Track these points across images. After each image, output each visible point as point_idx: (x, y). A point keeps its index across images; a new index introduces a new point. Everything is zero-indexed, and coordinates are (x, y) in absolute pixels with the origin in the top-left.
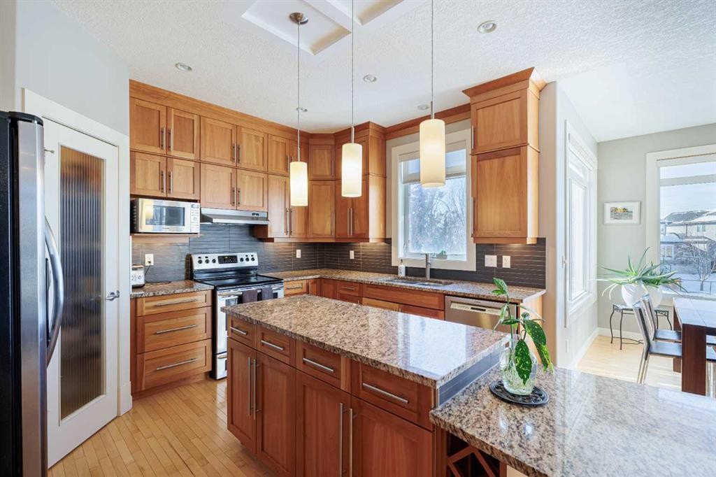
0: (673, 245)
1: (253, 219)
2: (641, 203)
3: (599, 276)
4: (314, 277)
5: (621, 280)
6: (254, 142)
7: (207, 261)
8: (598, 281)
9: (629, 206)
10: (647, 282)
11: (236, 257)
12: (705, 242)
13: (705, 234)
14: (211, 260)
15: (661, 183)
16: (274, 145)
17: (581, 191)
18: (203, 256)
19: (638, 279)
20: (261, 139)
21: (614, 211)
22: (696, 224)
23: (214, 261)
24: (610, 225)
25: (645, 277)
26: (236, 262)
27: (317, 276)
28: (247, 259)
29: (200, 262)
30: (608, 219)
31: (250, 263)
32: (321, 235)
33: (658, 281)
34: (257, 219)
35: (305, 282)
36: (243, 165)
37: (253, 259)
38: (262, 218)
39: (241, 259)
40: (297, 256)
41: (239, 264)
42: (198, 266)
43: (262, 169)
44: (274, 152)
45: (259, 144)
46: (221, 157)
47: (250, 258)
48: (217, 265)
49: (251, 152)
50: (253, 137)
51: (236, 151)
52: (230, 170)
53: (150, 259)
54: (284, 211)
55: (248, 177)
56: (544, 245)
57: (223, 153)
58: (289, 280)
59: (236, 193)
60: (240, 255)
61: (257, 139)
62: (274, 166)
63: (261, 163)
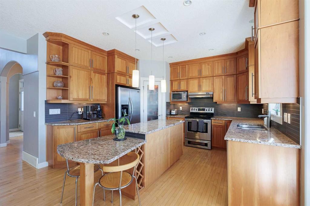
1: (207, 95)
4: (229, 119)
6: (207, 66)
11: (205, 109)
14: (195, 110)
16: (217, 64)
18: (193, 108)
20: (210, 64)
27: (231, 120)
28: (209, 110)
31: (210, 112)
34: (209, 95)
35: (224, 121)
36: (202, 76)
37: (211, 110)
38: (210, 95)
39: (207, 110)
40: (238, 111)
41: (205, 112)
42: (191, 111)
43: (210, 75)
44: (216, 67)
45: (209, 66)
46: (195, 75)
47: (210, 110)
48: (197, 111)
49: (206, 70)
50: (207, 65)
51: (200, 72)
52: (198, 79)
53: (181, 108)
54: (221, 91)
55: (204, 80)
56: (299, 104)
57: (196, 74)
58: (214, 119)
59: (200, 86)
60: (206, 109)
61: (208, 65)
62: (216, 73)
63: (210, 73)
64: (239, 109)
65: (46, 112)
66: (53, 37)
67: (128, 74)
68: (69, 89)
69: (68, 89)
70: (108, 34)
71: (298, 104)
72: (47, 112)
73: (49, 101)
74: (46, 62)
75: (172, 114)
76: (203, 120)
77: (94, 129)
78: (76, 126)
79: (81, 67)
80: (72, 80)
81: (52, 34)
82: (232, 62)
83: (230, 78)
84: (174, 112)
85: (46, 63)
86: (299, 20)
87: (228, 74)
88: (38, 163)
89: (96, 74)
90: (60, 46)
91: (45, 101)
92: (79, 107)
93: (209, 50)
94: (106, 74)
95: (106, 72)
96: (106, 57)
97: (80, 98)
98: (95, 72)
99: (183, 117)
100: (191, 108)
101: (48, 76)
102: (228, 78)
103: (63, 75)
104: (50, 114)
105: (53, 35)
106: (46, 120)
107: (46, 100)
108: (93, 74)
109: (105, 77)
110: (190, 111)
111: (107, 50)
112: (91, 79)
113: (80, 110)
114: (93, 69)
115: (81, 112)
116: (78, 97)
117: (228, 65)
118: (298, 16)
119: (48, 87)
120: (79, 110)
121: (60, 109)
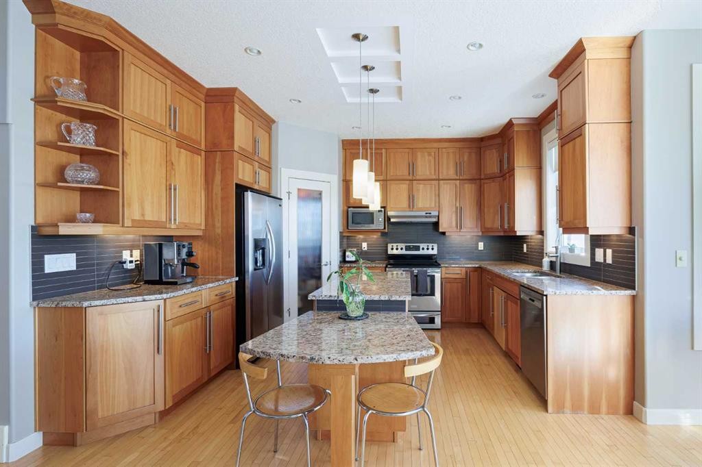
1: (426, 217)
4: (473, 266)
6: (427, 157)
7: (397, 249)
11: (419, 247)
14: (399, 248)
16: (445, 155)
18: (395, 245)
20: (433, 153)
23: (402, 249)
26: (419, 250)
27: (477, 266)
28: (428, 249)
29: (392, 249)
31: (430, 252)
32: (492, 228)
34: (430, 217)
35: (464, 270)
36: (418, 178)
37: (433, 249)
38: (434, 217)
39: (423, 249)
40: (480, 249)
41: (421, 252)
42: (390, 252)
43: (434, 177)
44: (445, 162)
45: (431, 158)
46: (401, 174)
47: (430, 248)
48: (404, 252)
49: (424, 167)
50: (426, 154)
51: (412, 167)
52: (408, 182)
53: (365, 246)
54: (454, 209)
55: (421, 186)
56: (634, 235)
57: (403, 171)
58: (446, 265)
59: (411, 199)
60: (422, 246)
61: (429, 154)
62: (445, 173)
63: (433, 173)
64: (481, 246)
65: (33, 264)
66: (73, 20)
67: (256, 158)
68: (120, 190)
69: (118, 192)
70: (259, 51)
71: (630, 236)
72: (37, 264)
73: (42, 228)
74: (33, 96)
75: (347, 259)
76: (425, 269)
77: (198, 307)
78: (161, 303)
79: (149, 128)
80: (130, 165)
81: (73, 10)
82: (473, 155)
83: (470, 185)
84: (350, 257)
85: (31, 100)
86: (630, 123)
87: (465, 177)
88: (9, 442)
89: (182, 150)
90: (75, 51)
91: (32, 227)
92: (126, 248)
93: (442, 127)
94: (203, 153)
95: (203, 147)
96: (203, 104)
97: (147, 218)
98: (180, 145)
99: (381, 265)
100: (389, 245)
101: (40, 144)
102: (466, 185)
103: (97, 146)
104: (46, 272)
105: (75, 13)
106: (34, 291)
107: (33, 224)
108: (175, 150)
109: (199, 161)
110: (387, 252)
111: (207, 86)
112: (172, 164)
113: (126, 255)
114: (174, 134)
115: (131, 262)
116: (143, 215)
117: (466, 158)
118: (630, 118)
119: (40, 180)
120: (124, 257)
121: (75, 254)
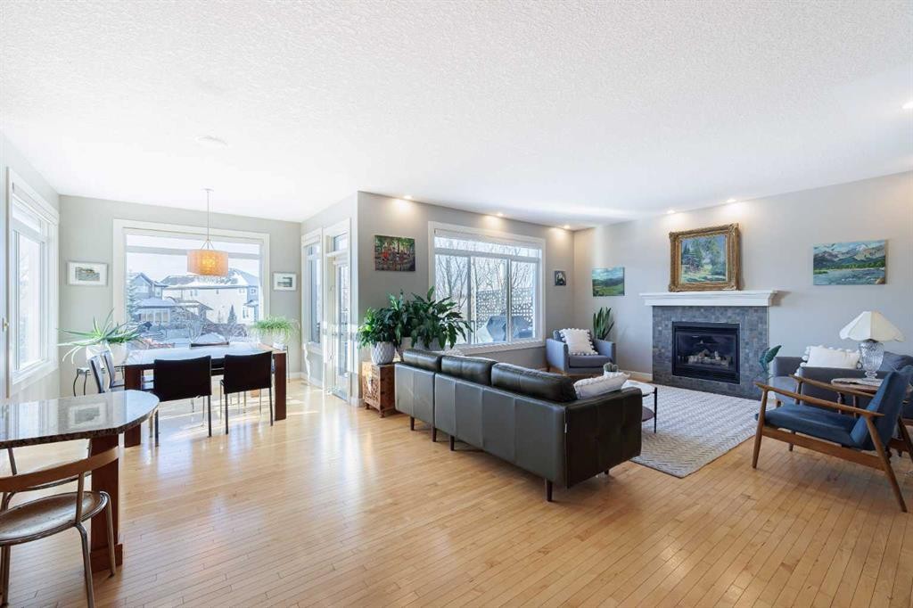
0: (169, 310)
2: (108, 267)
3: (61, 340)
5: (87, 342)
8: (60, 347)
9: (96, 268)
10: (111, 341)
12: (195, 306)
13: (195, 298)
15: (127, 249)
17: (36, 246)
19: (104, 339)
21: (79, 271)
22: (189, 288)
24: (72, 285)
25: (110, 337)
30: (73, 279)
33: (122, 339)
